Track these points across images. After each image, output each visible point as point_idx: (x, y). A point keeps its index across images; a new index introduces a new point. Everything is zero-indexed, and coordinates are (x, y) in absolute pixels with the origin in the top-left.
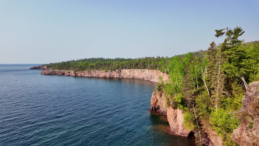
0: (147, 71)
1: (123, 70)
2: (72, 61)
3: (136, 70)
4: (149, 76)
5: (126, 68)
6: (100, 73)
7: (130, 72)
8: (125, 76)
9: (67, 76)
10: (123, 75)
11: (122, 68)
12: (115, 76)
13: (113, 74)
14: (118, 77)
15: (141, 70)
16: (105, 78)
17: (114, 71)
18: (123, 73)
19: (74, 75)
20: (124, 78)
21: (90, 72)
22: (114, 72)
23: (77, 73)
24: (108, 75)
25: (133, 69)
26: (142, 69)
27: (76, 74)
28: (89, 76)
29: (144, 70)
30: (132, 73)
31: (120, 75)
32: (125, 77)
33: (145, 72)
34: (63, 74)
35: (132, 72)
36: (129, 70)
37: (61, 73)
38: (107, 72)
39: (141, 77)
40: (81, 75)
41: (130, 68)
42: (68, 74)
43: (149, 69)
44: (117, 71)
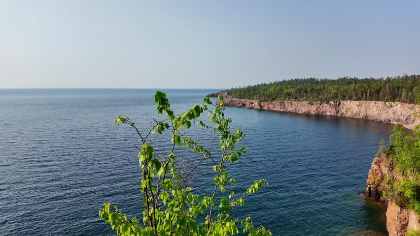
0: (399, 105)
1: (345, 102)
2: (262, 84)
3: (373, 103)
4: (401, 117)
5: (350, 98)
6: (299, 106)
7: (358, 106)
8: (349, 114)
9: (248, 108)
10: (343, 111)
11: (344, 98)
12: (328, 114)
13: (324, 109)
14: (333, 114)
15: (383, 102)
16: (308, 115)
17: (326, 103)
18: (345, 107)
19: (259, 107)
20: (345, 117)
21: (282, 104)
22: (325, 105)
23: (262, 104)
24: (313, 109)
25: (366, 100)
26: (388, 100)
27: (261, 106)
28: (282, 110)
29: (393, 104)
30: (363, 109)
31: (338, 112)
32: (347, 115)
33: (395, 108)
34: (244, 105)
35: (364, 106)
36: (357, 102)
37: (241, 104)
38: (312, 104)
39: (383, 117)
40: (269, 108)
41: (359, 99)
42: (250, 106)
43: (403, 102)
44: (333, 103)
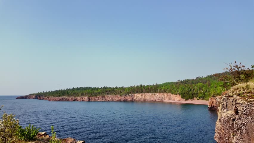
0: (158, 94)
1: (135, 94)
3: (147, 94)
4: (160, 99)
5: (137, 92)
6: (114, 97)
7: (141, 95)
8: (137, 99)
10: (135, 98)
12: (129, 100)
13: (127, 98)
14: (131, 100)
15: (151, 93)
16: (120, 101)
18: (135, 96)
19: (88, 100)
20: (136, 101)
21: (104, 97)
22: (127, 96)
24: (122, 98)
25: (144, 92)
26: (153, 93)
27: (89, 99)
28: (103, 100)
29: (155, 94)
30: (143, 97)
31: (133, 99)
32: (137, 100)
33: (156, 95)
34: (75, 100)
35: (144, 95)
36: (141, 94)
37: (73, 99)
38: (122, 96)
39: (152, 99)
40: (95, 100)
42: (82, 100)
43: (159, 92)
44: (130, 95)
